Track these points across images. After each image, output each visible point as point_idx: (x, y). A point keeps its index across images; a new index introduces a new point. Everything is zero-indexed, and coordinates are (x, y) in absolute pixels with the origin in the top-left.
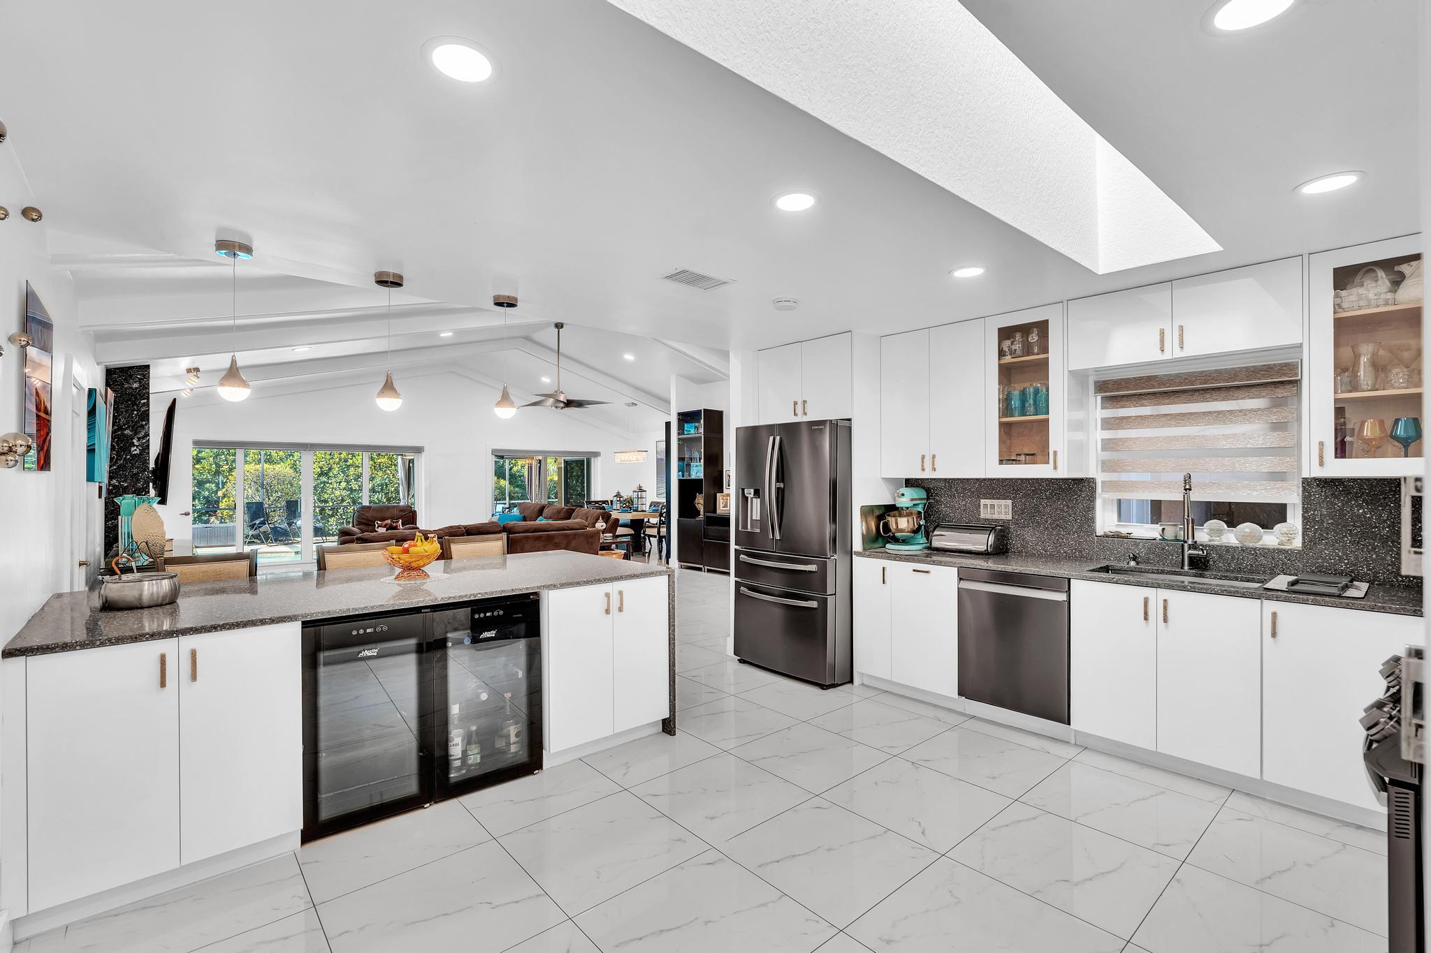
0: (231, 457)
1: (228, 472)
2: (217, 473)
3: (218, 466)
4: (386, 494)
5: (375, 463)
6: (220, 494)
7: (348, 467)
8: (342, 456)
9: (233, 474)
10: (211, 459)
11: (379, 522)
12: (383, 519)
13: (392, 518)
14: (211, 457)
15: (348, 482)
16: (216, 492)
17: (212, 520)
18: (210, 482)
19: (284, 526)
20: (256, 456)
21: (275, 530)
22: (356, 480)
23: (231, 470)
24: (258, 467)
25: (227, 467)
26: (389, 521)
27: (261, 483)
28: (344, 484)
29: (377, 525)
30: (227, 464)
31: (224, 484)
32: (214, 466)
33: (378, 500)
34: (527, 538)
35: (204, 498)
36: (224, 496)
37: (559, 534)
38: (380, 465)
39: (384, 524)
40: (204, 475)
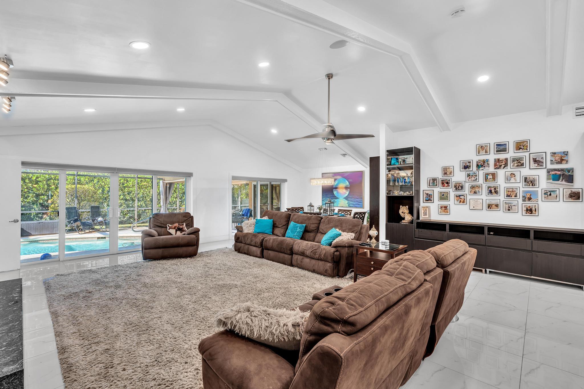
0: (57, 181)
1: (55, 189)
2: (48, 190)
3: (49, 185)
4: (144, 202)
5: (139, 185)
6: (50, 201)
7: (125, 187)
8: (121, 181)
9: (57, 190)
10: (45, 182)
11: (170, 225)
12: (172, 223)
13: (179, 222)
14: (44, 181)
15: (124, 195)
16: (47, 201)
17: (44, 217)
18: (43, 195)
19: (90, 221)
20: (72, 181)
21: (84, 224)
22: (128, 194)
23: (56, 188)
24: (73, 186)
25: (54, 186)
26: (176, 225)
27: (75, 195)
28: (122, 197)
29: (168, 228)
30: (54, 185)
31: (52, 196)
32: (46, 186)
33: (141, 205)
35: (40, 204)
36: (52, 203)
38: (142, 187)
39: (173, 227)
40: (40, 191)
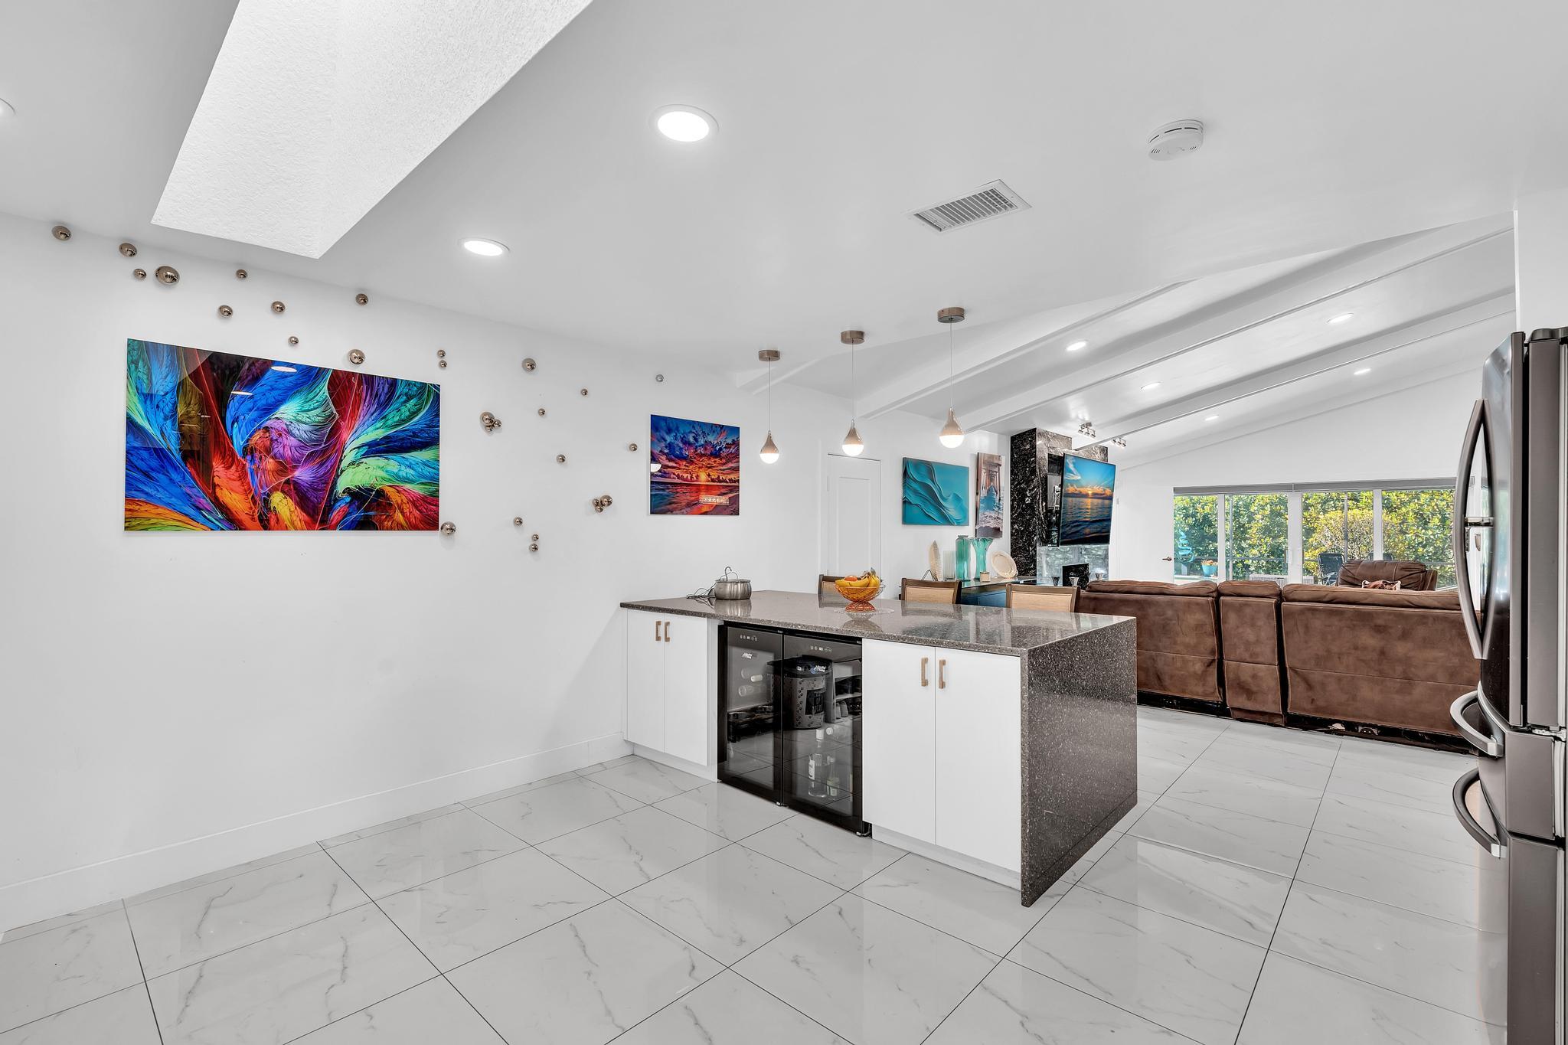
11: (1367, 582)
12: (1372, 580)
34: (1313, 610)
37: (1384, 613)
